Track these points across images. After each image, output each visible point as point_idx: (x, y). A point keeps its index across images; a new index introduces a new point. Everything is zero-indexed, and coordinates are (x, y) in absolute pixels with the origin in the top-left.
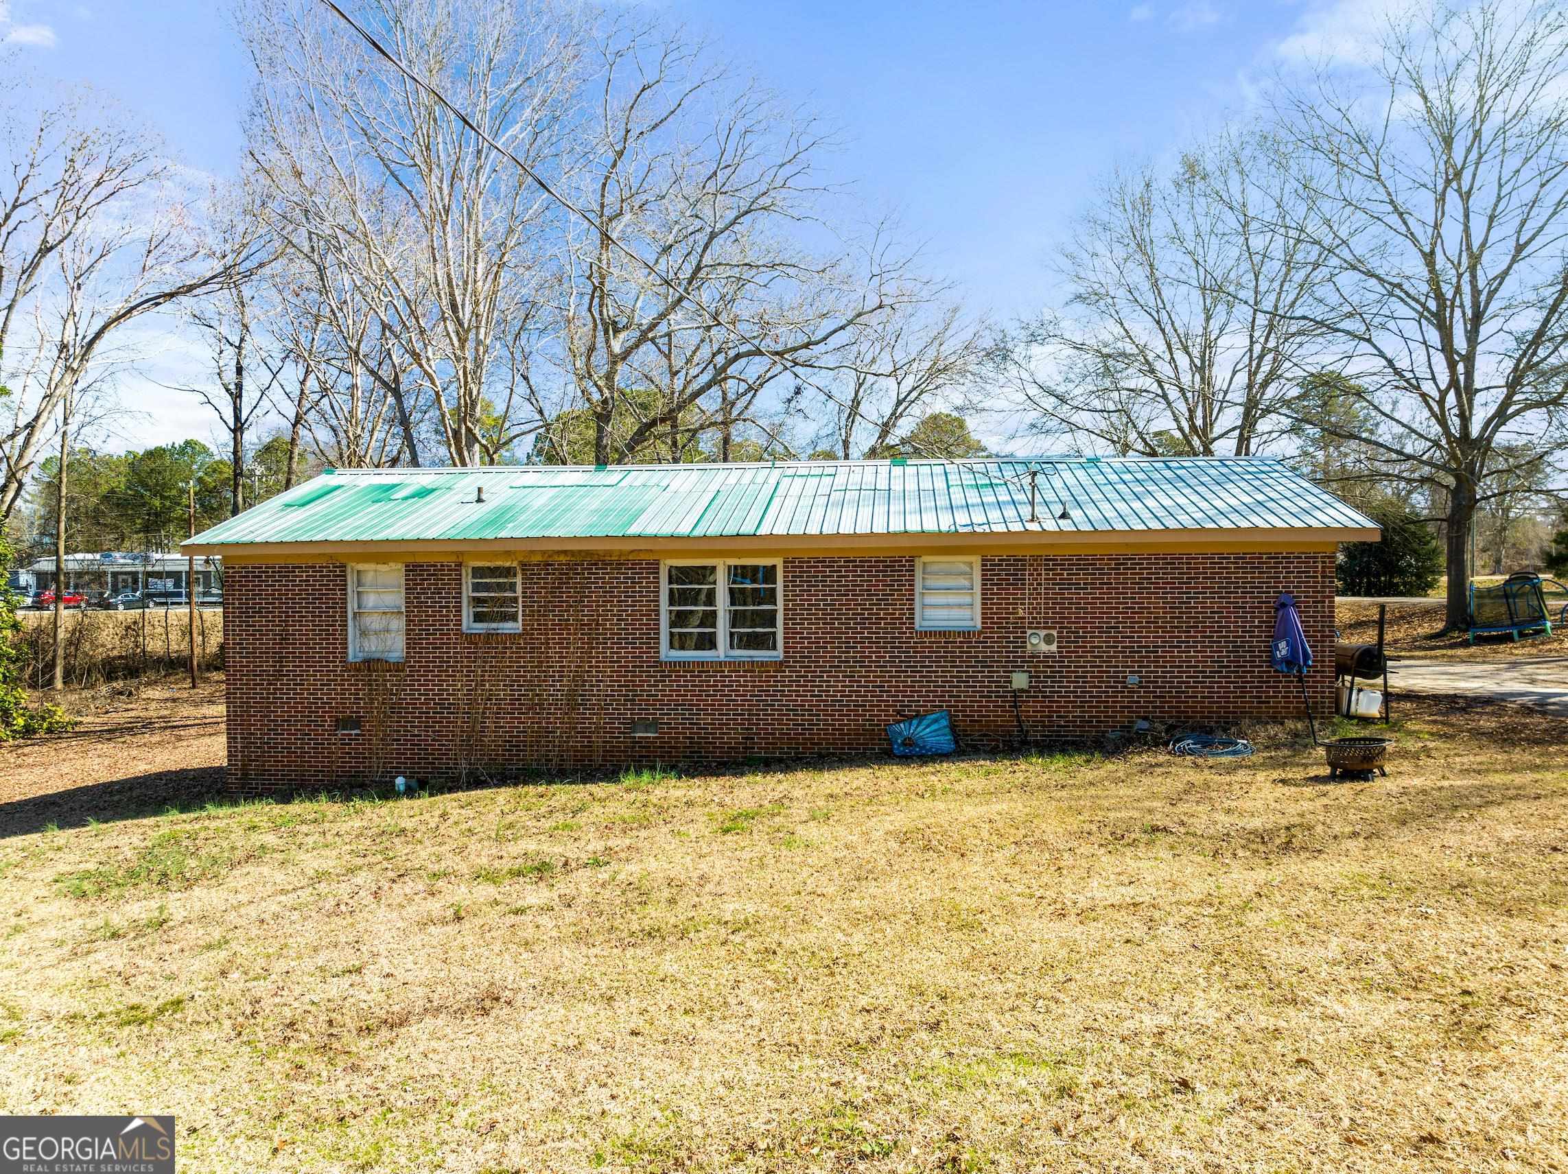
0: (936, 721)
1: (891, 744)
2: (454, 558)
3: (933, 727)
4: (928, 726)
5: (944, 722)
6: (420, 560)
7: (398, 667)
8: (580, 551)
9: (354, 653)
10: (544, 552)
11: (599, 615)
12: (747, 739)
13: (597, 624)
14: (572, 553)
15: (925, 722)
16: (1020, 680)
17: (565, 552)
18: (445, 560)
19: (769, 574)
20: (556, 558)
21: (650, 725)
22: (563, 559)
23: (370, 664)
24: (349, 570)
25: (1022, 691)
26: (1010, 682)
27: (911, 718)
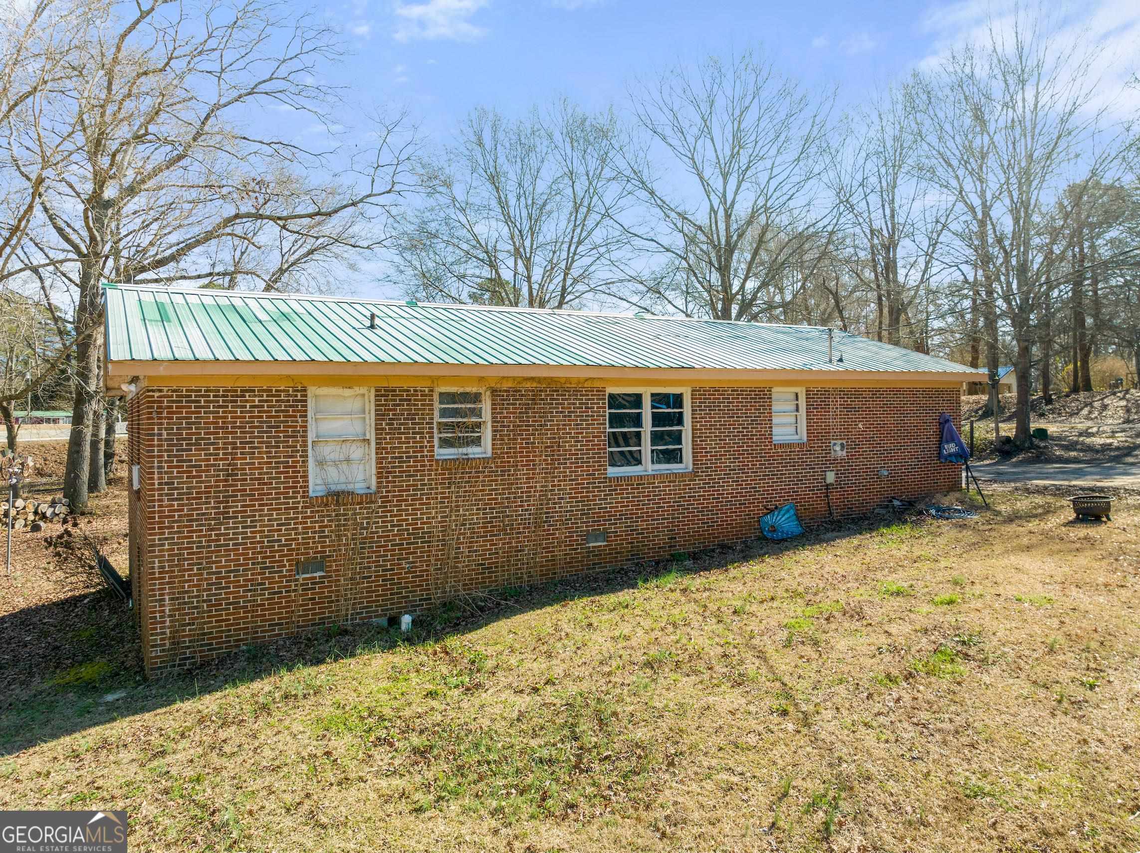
0: (788, 511)
1: (762, 532)
2: (429, 384)
3: (786, 516)
4: (784, 515)
5: (792, 512)
6: (393, 384)
7: (367, 499)
8: (545, 378)
9: (316, 486)
10: (514, 378)
11: (560, 438)
12: (671, 538)
13: (559, 447)
14: (539, 380)
15: (782, 512)
16: (831, 477)
17: (532, 379)
18: (419, 385)
19: (678, 400)
20: (524, 385)
21: (599, 535)
22: (528, 385)
23: (338, 497)
24: (309, 394)
25: (832, 484)
26: (825, 479)
27: (772, 511)
